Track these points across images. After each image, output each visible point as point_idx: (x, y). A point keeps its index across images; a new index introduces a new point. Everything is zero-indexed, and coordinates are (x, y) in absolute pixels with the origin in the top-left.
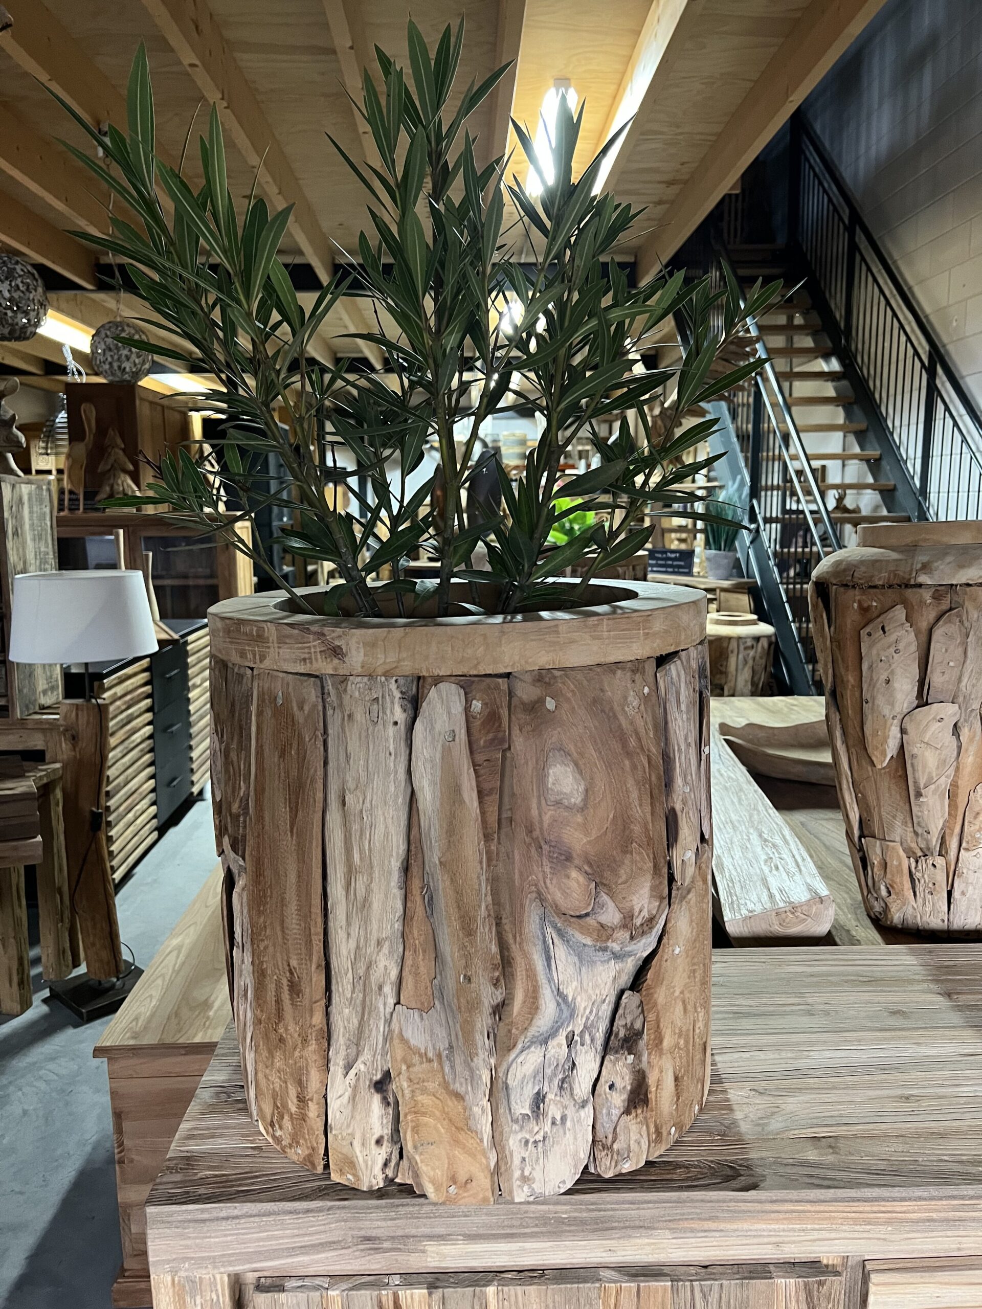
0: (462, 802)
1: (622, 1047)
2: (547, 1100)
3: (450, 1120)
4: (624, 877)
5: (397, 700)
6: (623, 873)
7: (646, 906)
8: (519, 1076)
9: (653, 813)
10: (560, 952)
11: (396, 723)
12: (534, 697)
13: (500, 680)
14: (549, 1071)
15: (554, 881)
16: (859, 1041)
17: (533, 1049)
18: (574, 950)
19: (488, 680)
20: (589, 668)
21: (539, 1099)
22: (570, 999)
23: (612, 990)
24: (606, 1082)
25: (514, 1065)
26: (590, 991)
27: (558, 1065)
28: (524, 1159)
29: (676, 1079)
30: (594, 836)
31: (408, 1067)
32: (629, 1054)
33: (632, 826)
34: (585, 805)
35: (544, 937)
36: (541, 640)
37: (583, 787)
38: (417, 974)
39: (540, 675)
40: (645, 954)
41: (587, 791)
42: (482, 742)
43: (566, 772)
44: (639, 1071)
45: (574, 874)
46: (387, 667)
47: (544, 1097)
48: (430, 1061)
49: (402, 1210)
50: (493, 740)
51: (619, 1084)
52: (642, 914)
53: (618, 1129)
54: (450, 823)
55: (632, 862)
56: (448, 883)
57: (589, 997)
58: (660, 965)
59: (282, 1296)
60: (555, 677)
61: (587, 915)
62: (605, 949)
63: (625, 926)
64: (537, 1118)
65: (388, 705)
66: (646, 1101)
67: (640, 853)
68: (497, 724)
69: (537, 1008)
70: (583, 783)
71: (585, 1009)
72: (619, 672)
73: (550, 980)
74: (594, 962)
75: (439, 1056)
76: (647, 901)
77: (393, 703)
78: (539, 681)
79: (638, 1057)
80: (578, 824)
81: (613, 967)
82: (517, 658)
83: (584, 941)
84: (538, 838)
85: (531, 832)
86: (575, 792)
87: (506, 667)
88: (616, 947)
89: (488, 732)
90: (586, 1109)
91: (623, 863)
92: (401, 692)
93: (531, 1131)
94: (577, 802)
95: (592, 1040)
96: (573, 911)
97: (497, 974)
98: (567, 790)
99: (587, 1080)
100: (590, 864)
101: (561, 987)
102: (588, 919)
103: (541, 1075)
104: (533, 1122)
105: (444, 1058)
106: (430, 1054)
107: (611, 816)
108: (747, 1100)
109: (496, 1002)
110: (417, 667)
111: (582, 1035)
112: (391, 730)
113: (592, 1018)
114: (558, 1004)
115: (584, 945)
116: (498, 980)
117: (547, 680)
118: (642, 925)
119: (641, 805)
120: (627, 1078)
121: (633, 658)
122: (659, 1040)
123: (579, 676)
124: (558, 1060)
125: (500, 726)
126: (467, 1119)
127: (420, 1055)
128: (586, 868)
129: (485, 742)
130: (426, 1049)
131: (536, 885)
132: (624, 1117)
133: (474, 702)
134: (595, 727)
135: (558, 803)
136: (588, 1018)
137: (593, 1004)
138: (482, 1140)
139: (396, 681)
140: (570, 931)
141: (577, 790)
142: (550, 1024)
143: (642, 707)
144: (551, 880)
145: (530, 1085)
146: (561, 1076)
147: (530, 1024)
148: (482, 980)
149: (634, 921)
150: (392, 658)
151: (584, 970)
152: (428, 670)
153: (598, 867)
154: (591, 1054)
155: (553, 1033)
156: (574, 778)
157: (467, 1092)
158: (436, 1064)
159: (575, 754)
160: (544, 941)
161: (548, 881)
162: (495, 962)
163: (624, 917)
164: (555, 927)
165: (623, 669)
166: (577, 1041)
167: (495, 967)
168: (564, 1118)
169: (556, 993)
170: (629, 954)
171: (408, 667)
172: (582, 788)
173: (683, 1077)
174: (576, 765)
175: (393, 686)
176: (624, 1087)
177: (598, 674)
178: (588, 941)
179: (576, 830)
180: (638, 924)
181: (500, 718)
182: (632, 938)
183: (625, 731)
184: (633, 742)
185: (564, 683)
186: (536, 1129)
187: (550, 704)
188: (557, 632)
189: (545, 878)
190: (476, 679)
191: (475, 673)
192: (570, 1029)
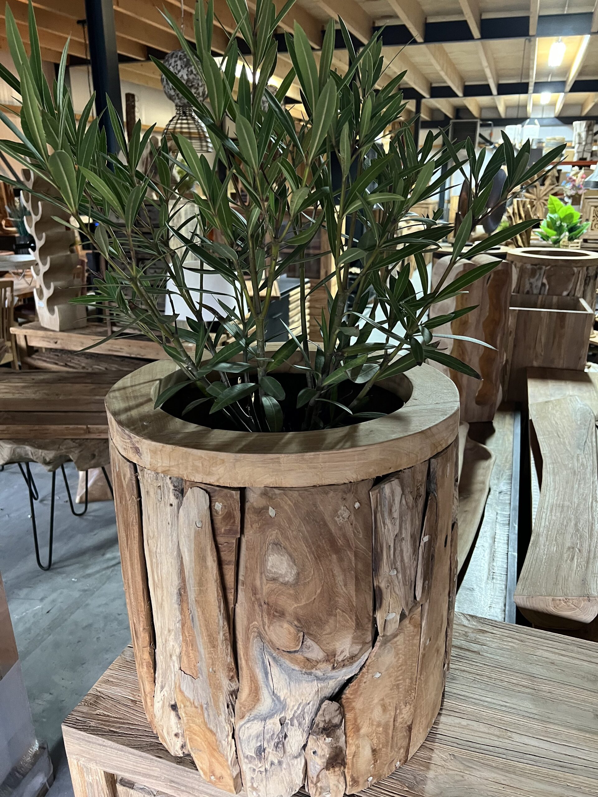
0: (206, 568)
1: (322, 733)
2: (266, 751)
3: (209, 743)
4: (328, 631)
5: (171, 490)
6: (328, 629)
7: (348, 649)
8: (246, 735)
9: (357, 590)
10: (275, 671)
11: (171, 505)
12: (261, 506)
13: (234, 492)
14: (267, 736)
15: (271, 628)
16: (557, 735)
17: (256, 721)
18: (285, 671)
19: (226, 491)
20: (305, 489)
21: (260, 751)
22: (282, 699)
23: (316, 698)
24: (311, 749)
25: (243, 728)
26: (297, 696)
27: (273, 734)
28: (253, 778)
29: (374, 751)
30: (303, 603)
31: (185, 706)
32: (328, 737)
33: (337, 599)
34: (297, 583)
35: (263, 660)
36: (266, 467)
37: (296, 571)
38: (189, 657)
39: (266, 490)
40: (347, 678)
41: (298, 574)
42: (223, 530)
43: (282, 560)
44: (336, 747)
45: (286, 625)
46: (164, 469)
47: (264, 750)
48: (196, 707)
49: (191, 775)
50: (230, 530)
51: (319, 752)
52: (344, 654)
53: (320, 776)
54: (200, 579)
55: (336, 621)
56: (200, 613)
57: (297, 701)
58: (359, 686)
59: (131, 791)
60: (275, 494)
61: (295, 652)
62: (310, 674)
63: (328, 661)
64: (260, 759)
65: (166, 492)
66: (343, 764)
67: (343, 616)
68: (232, 521)
69: (258, 700)
70: (295, 567)
71: (293, 706)
72: (331, 494)
73: (267, 686)
74: (302, 681)
75: (202, 706)
76: (349, 646)
77: (169, 492)
78: (265, 494)
79: (337, 739)
80: (290, 594)
81: (316, 686)
82: (247, 478)
83: (293, 667)
84: (259, 599)
85: (255, 594)
86: (289, 574)
87: (239, 483)
88: (319, 673)
89: (227, 525)
90: (299, 759)
91: (328, 622)
92: (174, 486)
93: (256, 766)
94: (290, 580)
95: (300, 724)
96: (285, 647)
97: (232, 674)
98: (283, 572)
99: (296, 745)
100: (299, 620)
101: (275, 691)
102: (296, 654)
103: (262, 737)
104: (257, 762)
105: (204, 709)
106: (196, 704)
107: (319, 591)
108: (443, 763)
109: (232, 689)
110: (181, 473)
111: (292, 720)
112: (169, 508)
113: (299, 712)
114: (273, 700)
115: (293, 670)
116: (232, 677)
117: (270, 495)
118: (343, 661)
119: (345, 585)
120: (326, 750)
121: (347, 482)
122: (357, 729)
123: (295, 494)
124: (273, 731)
125: (234, 522)
126: (218, 746)
127: (190, 702)
128: (296, 623)
129: (225, 530)
130: (194, 700)
131: (258, 628)
132: (325, 771)
133: (217, 503)
134: (307, 531)
135: (274, 580)
136: (295, 712)
137: (300, 704)
138: (227, 760)
139: (170, 478)
140: (282, 660)
141: (291, 573)
142: (268, 710)
143: (352, 517)
144: (269, 627)
145: (254, 741)
146: (276, 740)
147: (254, 707)
148: (222, 675)
149: (336, 658)
150: (166, 463)
151: (292, 684)
152: (187, 477)
153: (306, 623)
154: (299, 732)
155: (271, 715)
156: (289, 565)
157: (217, 732)
158: (199, 711)
159: (290, 548)
160: (263, 662)
161: (266, 627)
162: (231, 667)
163: (328, 655)
164: (271, 655)
165: (335, 491)
166: (288, 723)
167: (230, 670)
168: (280, 763)
169: (271, 693)
170: (331, 678)
171: (176, 472)
172: (294, 572)
173: (380, 749)
174: (290, 556)
175: (169, 481)
176: (324, 755)
177: (312, 494)
178: (297, 668)
179: (288, 598)
180: (340, 660)
181: (234, 517)
182: (334, 668)
183: (334, 534)
184: (340, 542)
185: (282, 499)
186: (260, 765)
187: (272, 512)
188: (279, 463)
189: (264, 625)
190: (218, 488)
191: (218, 484)
192: (283, 715)
